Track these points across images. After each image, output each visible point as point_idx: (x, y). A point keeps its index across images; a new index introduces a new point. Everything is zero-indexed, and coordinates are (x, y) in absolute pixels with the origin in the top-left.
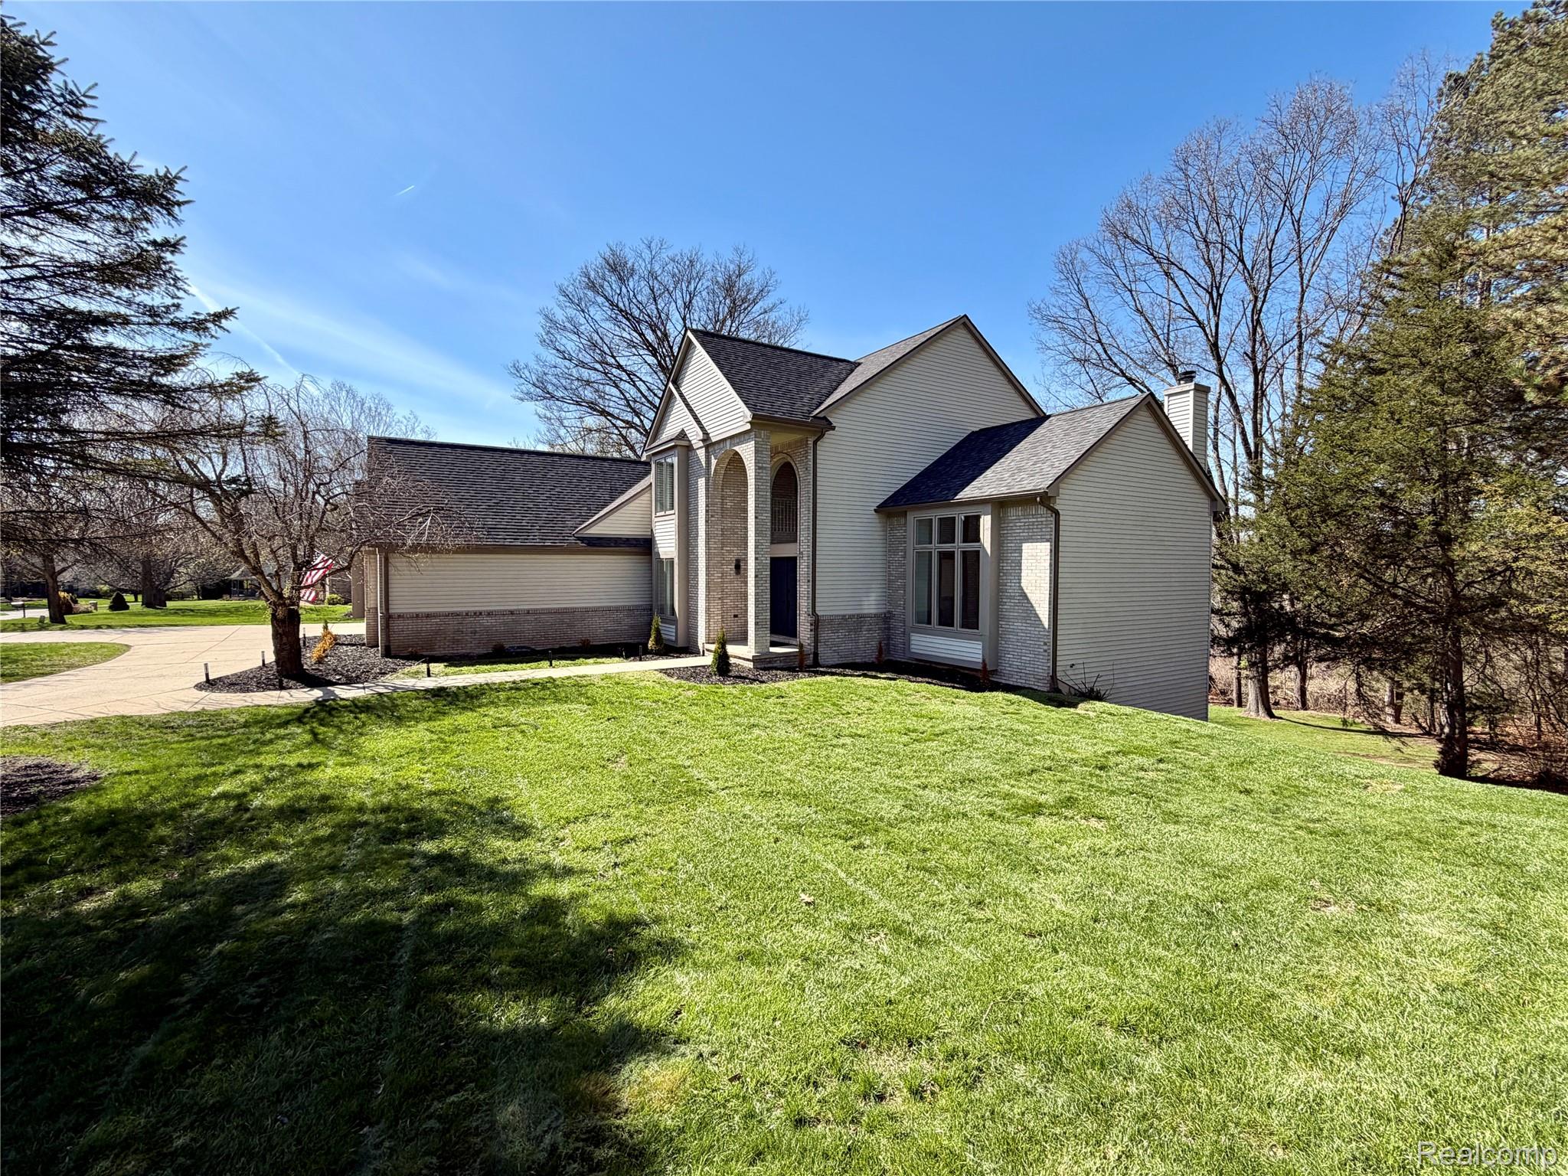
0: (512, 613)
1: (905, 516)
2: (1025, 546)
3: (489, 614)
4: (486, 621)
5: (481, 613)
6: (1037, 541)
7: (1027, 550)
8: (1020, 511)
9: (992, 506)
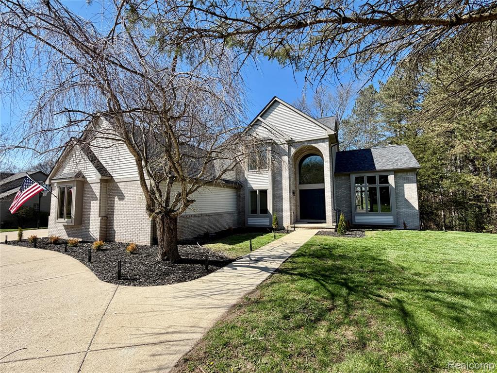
1: (349, 175)
2: (405, 185)
6: (410, 183)
7: (406, 186)
8: (402, 174)
9: (393, 173)
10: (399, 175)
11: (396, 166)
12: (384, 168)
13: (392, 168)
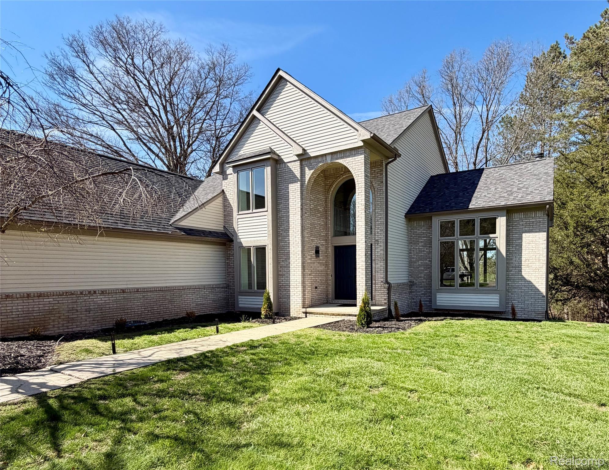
0: (123, 291)
1: (430, 218)
2: (524, 235)
3: (103, 292)
4: (100, 299)
5: (95, 292)
6: (536, 232)
7: (527, 238)
8: (522, 215)
9: (505, 212)
10: (516, 217)
11: (512, 201)
12: (492, 204)
13: (503, 203)
